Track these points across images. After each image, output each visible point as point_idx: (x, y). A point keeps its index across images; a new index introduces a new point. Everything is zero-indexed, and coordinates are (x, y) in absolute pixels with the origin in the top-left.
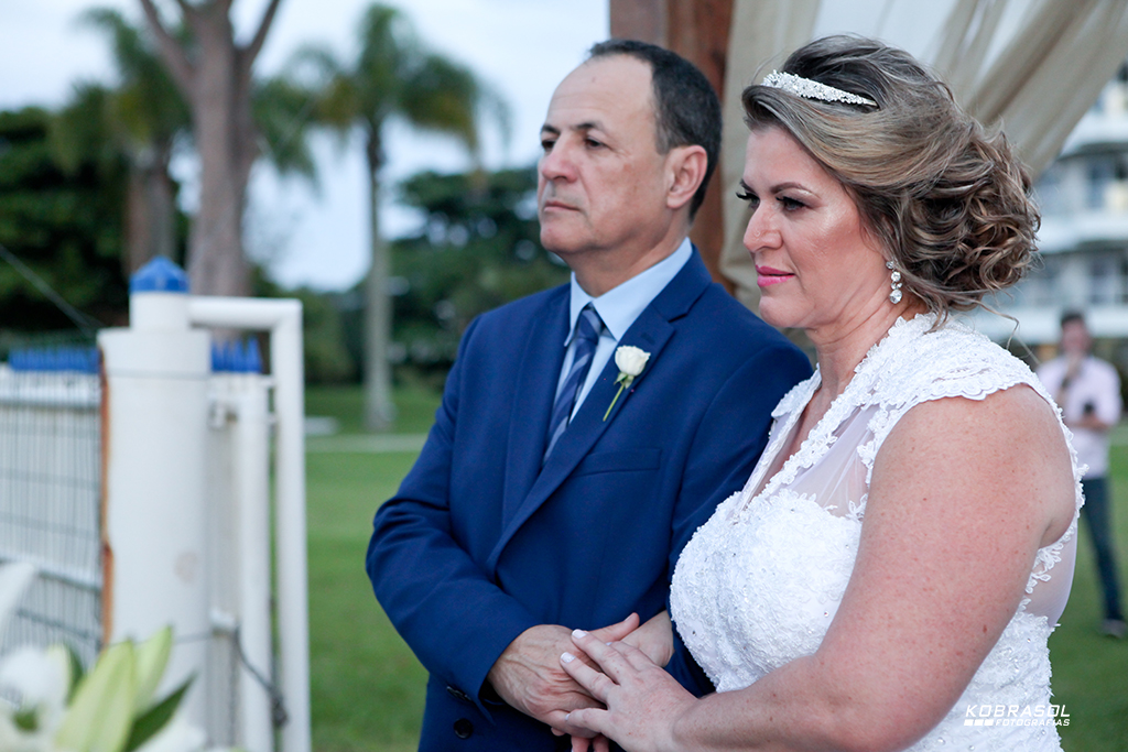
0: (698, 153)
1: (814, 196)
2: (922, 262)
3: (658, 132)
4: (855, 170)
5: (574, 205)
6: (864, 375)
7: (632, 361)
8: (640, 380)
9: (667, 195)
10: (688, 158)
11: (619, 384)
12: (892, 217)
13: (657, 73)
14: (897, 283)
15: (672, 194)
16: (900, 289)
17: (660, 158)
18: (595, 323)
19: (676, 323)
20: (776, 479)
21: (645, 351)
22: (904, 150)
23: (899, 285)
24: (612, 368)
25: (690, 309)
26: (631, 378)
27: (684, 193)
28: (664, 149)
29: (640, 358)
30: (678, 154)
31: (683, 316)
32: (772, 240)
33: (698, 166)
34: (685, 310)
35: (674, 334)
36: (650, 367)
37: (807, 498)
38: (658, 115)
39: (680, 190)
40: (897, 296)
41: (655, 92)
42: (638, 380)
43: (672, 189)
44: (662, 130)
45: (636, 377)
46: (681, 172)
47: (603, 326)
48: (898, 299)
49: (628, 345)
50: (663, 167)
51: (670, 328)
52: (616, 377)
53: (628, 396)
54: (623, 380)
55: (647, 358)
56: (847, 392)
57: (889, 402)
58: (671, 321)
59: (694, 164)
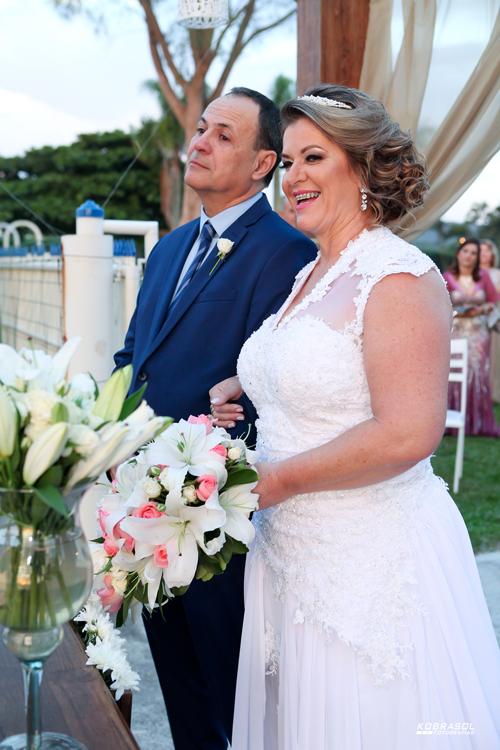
0: (272, 155)
1: (325, 152)
2: (379, 188)
3: (257, 140)
4: (346, 136)
5: (206, 166)
6: (346, 257)
7: (225, 246)
8: (229, 256)
9: (253, 173)
10: (267, 156)
11: (218, 257)
12: (364, 164)
13: (262, 112)
14: (365, 200)
15: (255, 172)
16: (366, 203)
17: (255, 153)
18: (210, 231)
19: (249, 228)
20: (298, 307)
21: (232, 241)
22: (369, 128)
23: (366, 202)
24: (216, 249)
25: (257, 221)
26: (224, 254)
27: (261, 174)
28: (258, 147)
29: (229, 244)
30: (263, 153)
31: (253, 224)
32: (302, 177)
33: (270, 162)
34: (254, 222)
35: (248, 232)
36: (234, 249)
37: (319, 320)
38: (259, 133)
39: (260, 172)
40: (365, 207)
41: (260, 121)
42: (227, 256)
43: (256, 170)
44: (259, 140)
45: (226, 254)
46: (262, 163)
47: (215, 232)
48: (365, 209)
49: (223, 238)
50: (254, 158)
51: (245, 230)
52: (217, 253)
53: (223, 264)
54: (221, 255)
55: (233, 244)
56: (336, 265)
57: (368, 274)
58: (247, 227)
59: (269, 160)
